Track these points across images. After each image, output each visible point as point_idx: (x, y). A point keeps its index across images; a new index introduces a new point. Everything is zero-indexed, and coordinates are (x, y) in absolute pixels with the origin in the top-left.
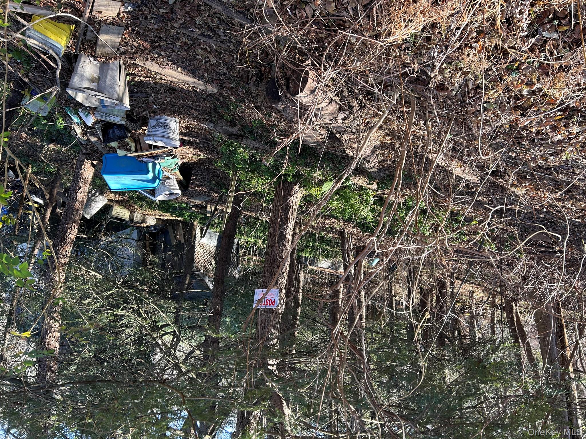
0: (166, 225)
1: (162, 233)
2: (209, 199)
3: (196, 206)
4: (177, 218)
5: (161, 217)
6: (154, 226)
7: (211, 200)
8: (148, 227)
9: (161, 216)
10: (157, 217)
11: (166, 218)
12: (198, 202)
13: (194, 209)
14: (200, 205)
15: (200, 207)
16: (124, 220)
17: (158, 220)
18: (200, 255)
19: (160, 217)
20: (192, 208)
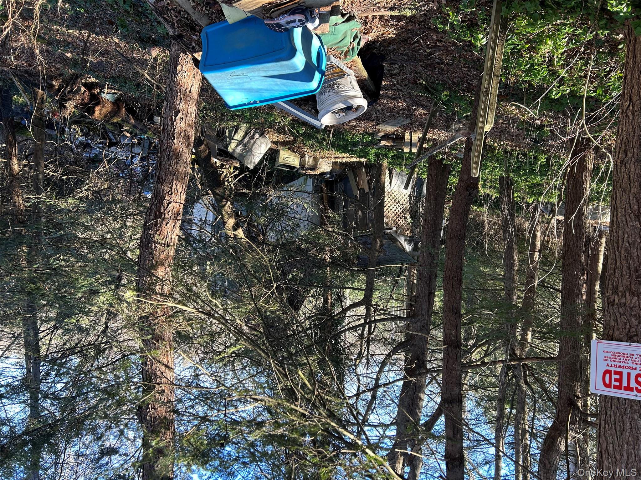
0: (345, 169)
1: (341, 181)
2: (408, 121)
3: (386, 137)
4: (358, 159)
5: (339, 160)
6: (331, 172)
7: (412, 124)
8: (322, 174)
9: (338, 158)
10: (333, 160)
11: (344, 160)
12: (390, 129)
13: (383, 143)
14: (393, 134)
15: (393, 139)
16: (295, 167)
17: (335, 163)
18: (391, 207)
19: (337, 160)
20: (380, 141)
